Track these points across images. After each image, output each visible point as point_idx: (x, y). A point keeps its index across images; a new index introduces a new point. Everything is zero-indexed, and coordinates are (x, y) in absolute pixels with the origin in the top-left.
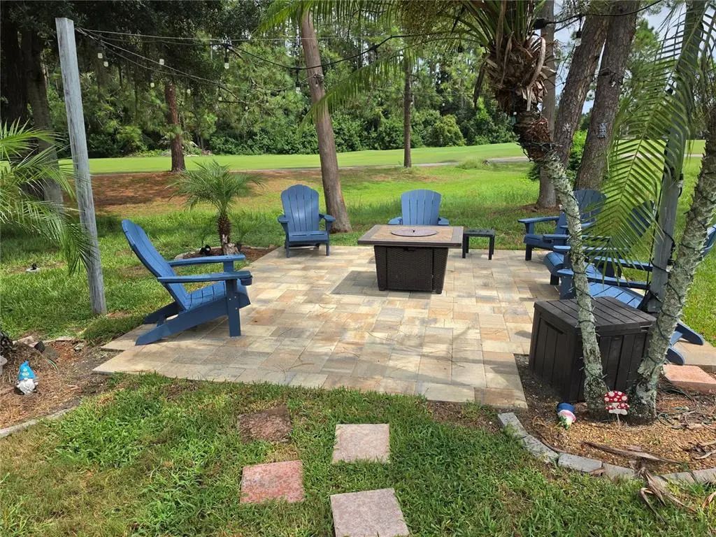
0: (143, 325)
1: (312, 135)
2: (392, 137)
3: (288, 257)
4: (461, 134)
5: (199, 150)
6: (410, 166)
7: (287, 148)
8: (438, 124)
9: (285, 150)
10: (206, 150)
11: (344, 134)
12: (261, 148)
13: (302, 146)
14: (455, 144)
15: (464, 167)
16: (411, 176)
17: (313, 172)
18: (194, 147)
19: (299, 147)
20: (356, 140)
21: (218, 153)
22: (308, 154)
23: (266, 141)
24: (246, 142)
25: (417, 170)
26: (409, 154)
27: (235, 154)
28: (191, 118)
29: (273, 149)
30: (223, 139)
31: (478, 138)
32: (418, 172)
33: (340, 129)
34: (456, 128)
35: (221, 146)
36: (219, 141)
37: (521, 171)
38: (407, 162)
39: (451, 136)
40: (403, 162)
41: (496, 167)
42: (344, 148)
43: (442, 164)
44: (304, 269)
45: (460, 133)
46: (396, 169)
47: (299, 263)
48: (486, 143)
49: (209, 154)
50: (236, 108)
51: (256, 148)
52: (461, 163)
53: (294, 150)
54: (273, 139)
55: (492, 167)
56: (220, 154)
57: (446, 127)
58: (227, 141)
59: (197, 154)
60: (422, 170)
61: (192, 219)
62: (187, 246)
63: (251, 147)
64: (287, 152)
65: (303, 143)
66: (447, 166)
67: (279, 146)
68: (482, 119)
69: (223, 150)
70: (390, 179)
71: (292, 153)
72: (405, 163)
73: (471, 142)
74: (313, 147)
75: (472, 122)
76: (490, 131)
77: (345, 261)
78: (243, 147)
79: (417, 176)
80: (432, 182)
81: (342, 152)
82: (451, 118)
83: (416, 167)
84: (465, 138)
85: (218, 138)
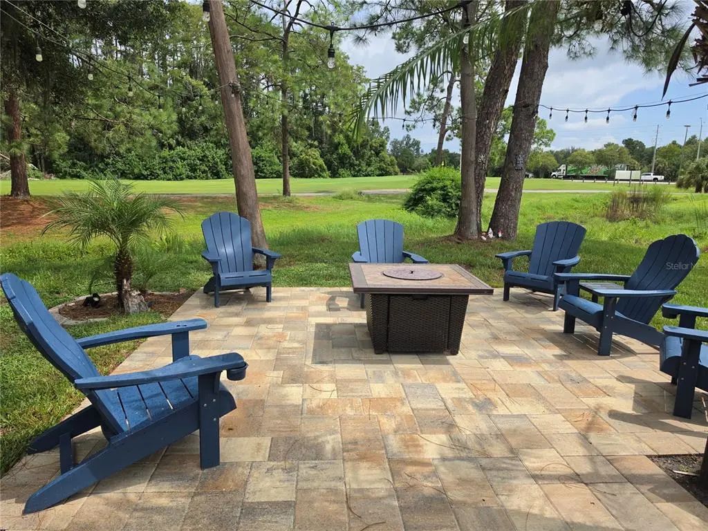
0: (29, 457)
1: (174, 161)
2: (259, 167)
3: (216, 306)
4: (325, 167)
5: (39, 174)
6: (289, 195)
7: (145, 173)
8: (303, 156)
9: (143, 175)
10: (49, 173)
11: (208, 161)
12: (114, 172)
13: (162, 172)
14: (320, 176)
15: (341, 198)
16: (292, 205)
17: (184, 199)
18: (34, 169)
19: (159, 173)
20: (222, 167)
21: (63, 177)
22: (169, 180)
23: (120, 165)
24: (97, 166)
25: (296, 199)
26: (288, 183)
27: (83, 178)
28: (37, 135)
29: (130, 174)
30: (70, 162)
31: (341, 171)
32: (298, 201)
33: (204, 156)
34: (321, 161)
35: (67, 169)
36: (64, 164)
37: (393, 203)
38: (286, 191)
39: (317, 169)
40: (282, 192)
41: (370, 198)
42: (209, 175)
43: (319, 194)
44: (249, 323)
45: (324, 165)
46: (275, 198)
47: (237, 315)
48: (348, 176)
49: (52, 178)
50: (97, 126)
51: (108, 172)
52: (338, 194)
53: (153, 176)
54: (128, 164)
55: (367, 199)
56: (65, 178)
57: (311, 160)
58: (74, 164)
59: (37, 177)
60: (301, 199)
61: (41, 252)
62: (58, 293)
63: (102, 171)
64: (145, 178)
65: (164, 169)
66: (324, 196)
67: (136, 171)
68: (344, 154)
69: (69, 173)
70: (270, 208)
71: (151, 179)
72: (284, 191)
73: (334, 174)
74: (175, 174)
75: (335, 156)
76: (352, 165)
77: (298, 308)
78: (93, 171)
79: (298, 205)
80: (314, 212)
81: (207, 179)
82: (315, 152)
83: (295, 196)
84: (329, 170)
85: (64, 161)
